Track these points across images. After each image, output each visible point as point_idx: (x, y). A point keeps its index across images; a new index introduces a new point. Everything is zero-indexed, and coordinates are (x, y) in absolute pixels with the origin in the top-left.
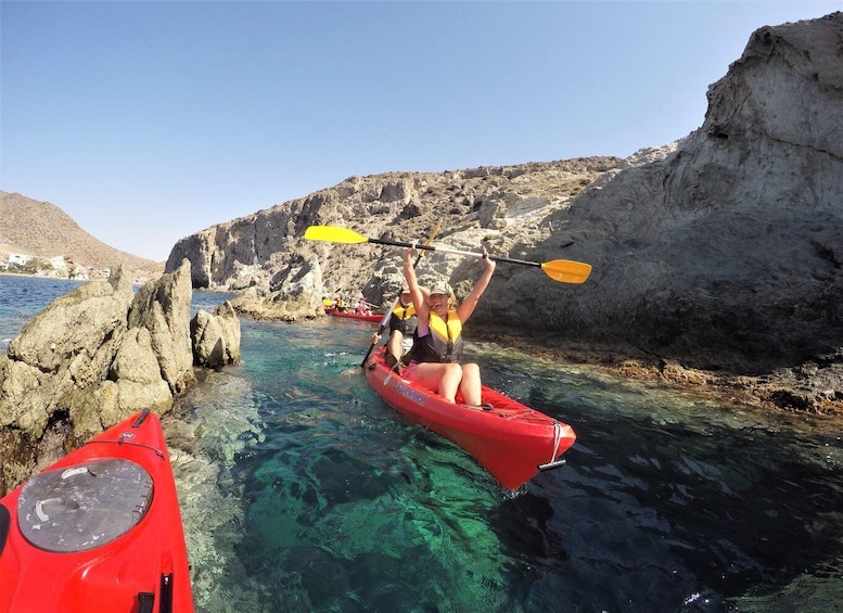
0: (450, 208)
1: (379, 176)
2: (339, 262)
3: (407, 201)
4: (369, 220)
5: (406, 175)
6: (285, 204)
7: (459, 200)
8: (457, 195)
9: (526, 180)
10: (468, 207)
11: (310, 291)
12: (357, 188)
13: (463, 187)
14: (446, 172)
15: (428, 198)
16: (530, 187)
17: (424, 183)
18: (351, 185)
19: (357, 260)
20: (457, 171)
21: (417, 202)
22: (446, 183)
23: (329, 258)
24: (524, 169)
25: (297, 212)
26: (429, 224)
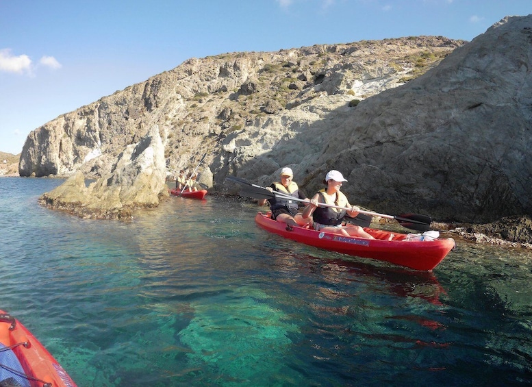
0: (287, 84)
1: (216, 57)
2: (179, 141)
3: (244, 79)
4: (208, 99)
5: (243, 55)
6: (127, 89)
7: (295, 76)
8: (294, 71)
9: (366, 53)
10: (305, 83)
11: (150, 171)
12: (194, 69)
13: (299, 64)
14: (281, 51)
15: (266, 75)
16: (373, 59)
17: (260, 61)
18: (189, 67)
19: (197, 138)
20: (292, 49)
21: (255, 80)
22: (282, 62)
23: (169, 137)
24: (356, 46)
25: (137, 96)
26: (267, 100)
